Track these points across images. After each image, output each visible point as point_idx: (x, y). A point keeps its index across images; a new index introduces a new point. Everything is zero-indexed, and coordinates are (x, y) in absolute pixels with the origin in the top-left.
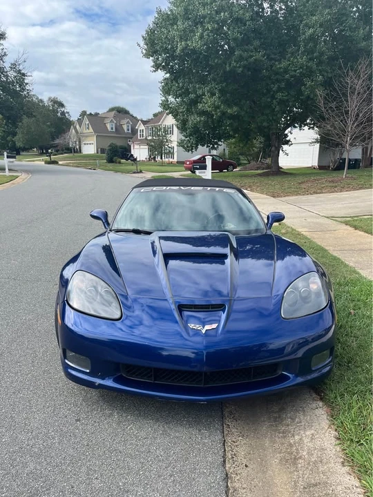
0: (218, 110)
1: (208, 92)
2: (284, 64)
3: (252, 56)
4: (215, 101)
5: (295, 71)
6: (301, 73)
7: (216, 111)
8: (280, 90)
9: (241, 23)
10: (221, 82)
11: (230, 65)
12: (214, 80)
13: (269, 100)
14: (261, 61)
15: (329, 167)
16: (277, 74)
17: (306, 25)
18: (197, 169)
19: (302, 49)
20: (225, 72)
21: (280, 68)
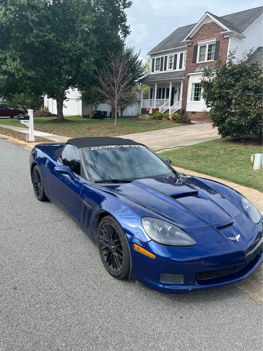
0: (20, 73)
1: (10, 57)
2: (68, 45)
3: (45, 36)
4: (17, 65)
5: (76, 51)
6: (79, 53)
7: (17, 72)
8: (65, 63)
9: (36, 9)
10: (20, 50)
11: (29, 39)
12: (14, 48)
13: (57, 69)
14: (52, 40)
15: (89, 116)
16: (63, 51)
17: (82, 21)
18: (23, 119)
19: (80, 36)
20: (24, 44)
21: (66, 48)
